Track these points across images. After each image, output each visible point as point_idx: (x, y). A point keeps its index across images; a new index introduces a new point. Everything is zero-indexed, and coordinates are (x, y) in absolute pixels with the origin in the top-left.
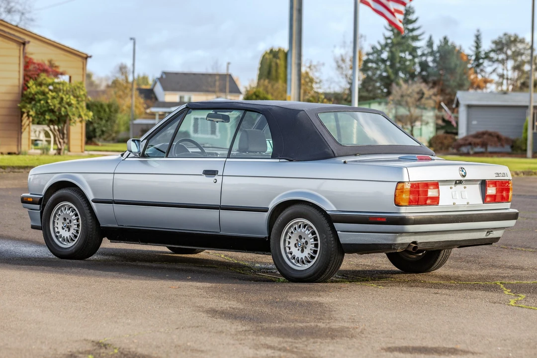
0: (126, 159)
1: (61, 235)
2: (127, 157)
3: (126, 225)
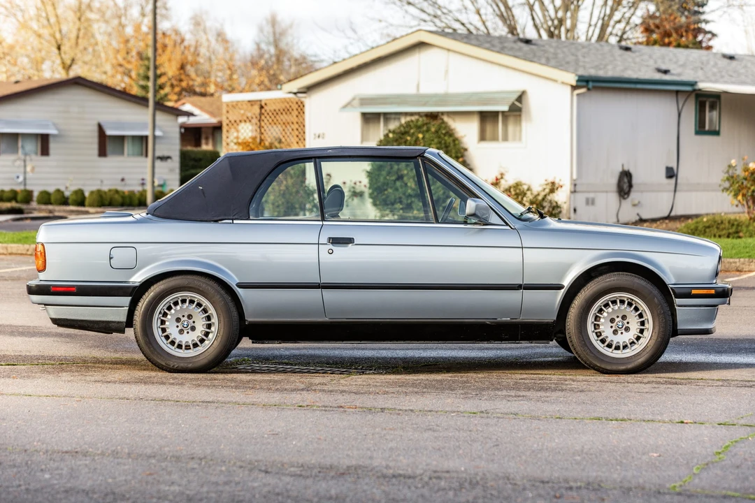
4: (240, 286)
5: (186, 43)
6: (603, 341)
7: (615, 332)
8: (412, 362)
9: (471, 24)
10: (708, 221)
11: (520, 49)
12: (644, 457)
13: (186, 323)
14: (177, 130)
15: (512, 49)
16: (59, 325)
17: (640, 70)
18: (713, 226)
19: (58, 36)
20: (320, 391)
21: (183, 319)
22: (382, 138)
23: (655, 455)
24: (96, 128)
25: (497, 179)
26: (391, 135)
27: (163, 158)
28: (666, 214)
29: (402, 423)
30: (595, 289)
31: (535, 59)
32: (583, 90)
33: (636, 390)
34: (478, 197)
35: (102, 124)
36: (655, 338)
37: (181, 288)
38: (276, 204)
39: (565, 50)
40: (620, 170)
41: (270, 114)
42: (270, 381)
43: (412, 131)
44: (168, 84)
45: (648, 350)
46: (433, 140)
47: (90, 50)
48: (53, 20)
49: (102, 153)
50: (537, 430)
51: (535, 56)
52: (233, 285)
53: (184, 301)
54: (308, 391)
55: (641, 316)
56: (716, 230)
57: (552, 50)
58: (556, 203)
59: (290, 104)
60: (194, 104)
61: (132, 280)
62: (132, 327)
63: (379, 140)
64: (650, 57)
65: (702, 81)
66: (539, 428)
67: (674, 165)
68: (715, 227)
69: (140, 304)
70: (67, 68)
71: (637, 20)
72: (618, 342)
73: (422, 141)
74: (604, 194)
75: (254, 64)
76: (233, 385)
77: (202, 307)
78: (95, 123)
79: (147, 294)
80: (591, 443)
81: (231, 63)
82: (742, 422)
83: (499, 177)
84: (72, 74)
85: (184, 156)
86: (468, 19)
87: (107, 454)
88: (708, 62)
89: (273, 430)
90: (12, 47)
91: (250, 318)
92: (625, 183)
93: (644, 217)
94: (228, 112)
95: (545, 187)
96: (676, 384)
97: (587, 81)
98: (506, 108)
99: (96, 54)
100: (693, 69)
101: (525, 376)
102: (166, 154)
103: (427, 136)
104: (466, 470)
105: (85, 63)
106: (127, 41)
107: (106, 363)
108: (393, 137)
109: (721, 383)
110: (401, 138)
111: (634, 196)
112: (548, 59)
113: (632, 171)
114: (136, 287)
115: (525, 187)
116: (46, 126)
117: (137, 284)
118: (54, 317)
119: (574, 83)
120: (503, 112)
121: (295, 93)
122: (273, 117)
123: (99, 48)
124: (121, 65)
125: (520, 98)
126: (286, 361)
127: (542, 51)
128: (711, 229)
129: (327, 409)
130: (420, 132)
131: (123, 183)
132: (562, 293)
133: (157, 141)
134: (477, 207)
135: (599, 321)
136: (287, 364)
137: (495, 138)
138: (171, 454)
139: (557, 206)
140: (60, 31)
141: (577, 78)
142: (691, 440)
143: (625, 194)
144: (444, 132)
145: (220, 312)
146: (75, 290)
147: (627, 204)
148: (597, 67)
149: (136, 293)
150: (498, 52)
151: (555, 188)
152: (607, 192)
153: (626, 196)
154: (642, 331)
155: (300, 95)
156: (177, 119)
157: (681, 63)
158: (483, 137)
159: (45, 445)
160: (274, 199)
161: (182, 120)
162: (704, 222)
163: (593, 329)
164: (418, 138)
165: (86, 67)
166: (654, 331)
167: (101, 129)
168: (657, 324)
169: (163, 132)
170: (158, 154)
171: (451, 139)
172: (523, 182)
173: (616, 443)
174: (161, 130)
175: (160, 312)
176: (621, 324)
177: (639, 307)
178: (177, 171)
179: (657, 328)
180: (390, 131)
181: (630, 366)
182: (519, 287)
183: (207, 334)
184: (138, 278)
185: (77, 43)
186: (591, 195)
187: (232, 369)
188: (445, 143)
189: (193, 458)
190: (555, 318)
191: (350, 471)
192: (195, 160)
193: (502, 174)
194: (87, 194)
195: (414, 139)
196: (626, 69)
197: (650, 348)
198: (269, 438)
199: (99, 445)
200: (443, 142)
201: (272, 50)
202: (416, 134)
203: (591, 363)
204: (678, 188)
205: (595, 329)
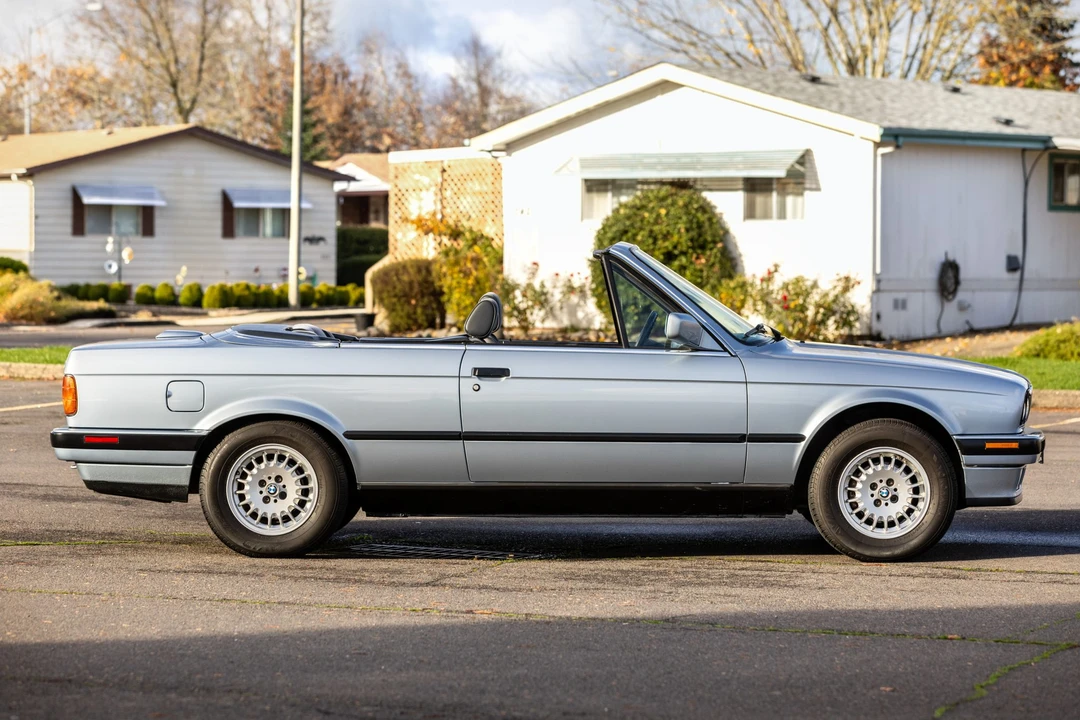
4: (350, 435)
5: (352, 79)
6: (860, 515)
7: (877, 503)
8: (596, 542)
9: (739, 54)
10: (1063, 333)
11: (803, 90)
12: (871, 693)
13: (272, 488)
14: (333, 200)
15: (792, 90)
16: (96, 490)
17: (971, 121)
18: (1069, 340)
19: (173, 69)
20: (452, 586)
21: (268, 482)
22: (610, 214)
23: (888, 689)
24: (219, 198)
25: (770, 273)
26: (622, 211)
27: (313, 240)
28: (1007, 322)
29: (547, 637)
30: (849, 442)
31: (823, 105)
32: (889, 149)
33: (898, 587)
34: (685, 312)
35: (228, 192)
36: (932, 511)
37: (266, 437)
38: (463, 305)
39: (867, 91)
40: (943, 259)
41: (456, 180)
42: (386, 570)
43: (651, 205)
44: (328, 135)
45: (922, 528)
46: (680, 218)
47: (220, 87)
48: (166, 45)
49: (228, 231)
50: (734, 649)
51: (822, 98)
52: (339, 434)
53: (270, 457)
54: (434, 586)
55: (914, 480)
56: (1074, 346)
57: (848, 92)
58: (853, 306)
59: (484, 167)
60: (359, 164)
61: (198, 426)
62: (197, 492)
63: (604, 217)
64: (988, 102)
65: (1059, 136)
66: (738, 646)
67: (1019, 254)
68: (1072, 342)
69: (209, 460)
70: (185, 113)
71: (972, 48)
72: (881, 517)
73: (665, 219)
74: (921, 294)
75: (447, 106)
76: (332, 576)
77: (296, 466)
78: (218, 190)
79: (218, 447)
80: (804, 670)
81: (415, 106)
82: (1031, 637)
83: (772, 269)
84: (193, 122)
85: (343, 237)
86: (735, 47)
87: (111, 684)
88: (1069, 108)
89: (361, 647)
90: (109, 84)
91: (363, 480)
92: (949, 278)
93: (977, 325)
94: (396, 177)
95: (835, 283)
96: (958, 577)
97: (896, 137)
98: (782, 174)
99: (226, 93)
100: (1045, 119)
101: (749, 564)
102: (318, 233)
103: (673, 211)
104: (610, 711)
105: (212, 105)
106: (270, 76)
107: (166, 541)
108: (625, 214)
109: (1021, 577)
110: (636, 215)
111: (961, 295)
112: (842, 105)
113: (960, 262)
114: (204, 436)
115: (809, 283)
116: (151, 196)
117: (205, 433)
118: (88, 478)
119: (878, 139)
120: (779, 179)
121: (490, 152)
122: (459, 185)
123: (232, 84)
124: (262, 109)
125: (805, 158)
126: (421, 539)
127: (835, 92)
128: (1067, 344)
129: (450, 614)
130: (661, 207)
131: (257, 274)
132: (801, 447)
133: (304, 216)
134: (682, 326)
135: (854, 487)
136: (421, 544)
137: (766, 216)
138: (202, 684)
139: (852, 311)
140: (177, 61)
141: (881, 131)
142: (948, 666)
143: (950, 293)
144: (695, 206)
145: (321, 473)
146: (117, 441)
147: (951, 308)
148: (909, 116)
149: (202, 446)
150: (772, 94)
151: (851, 285)
152: (923, 291)
153: (951, 297)
154: (915, 502)
155: (495, 154)
156: (332, 186)
157: (1030, 110)
158: (750, 213)
159: (29, 670)
160: (460, 298)
161: (339, 186)
162: (1057, 335)
163: (846, 498)
164: (659, 215)
165: (213, 112)
166: (933, 502)
167: (226, 201)
168: (936, 491)
169: (314, 203)
170: (305, 234)
171: (706, 216)
172: (806, 277)
173: (839, 670)
174: (310, 201)
175: (237, 471)
176: (885, 491)
177: (912, 467)
178: (333, 257)
179: (936, 497)
180: (621, 205)
181: (898, 551)
182: (741, 438)
183: (302, 504)
184: (205, 425)
185: (200, 80)
186: (901, 296)
187: (344, 551)
188: (698, 222)
189: (230, 691)
190: (793, 483)
191: (446, 713)
192: (359, 242)
193: (776, 266)
194: (206, 291)
195: (654, 216)
196: (952, 118)
197: (926, 525)
198: (349, 660)
199: (106, 669)
200: (695, 220)
201: (474, 88)
202: (656, 209)
203: (843, 546)
204: (1025, 285)
205: (849, 498)
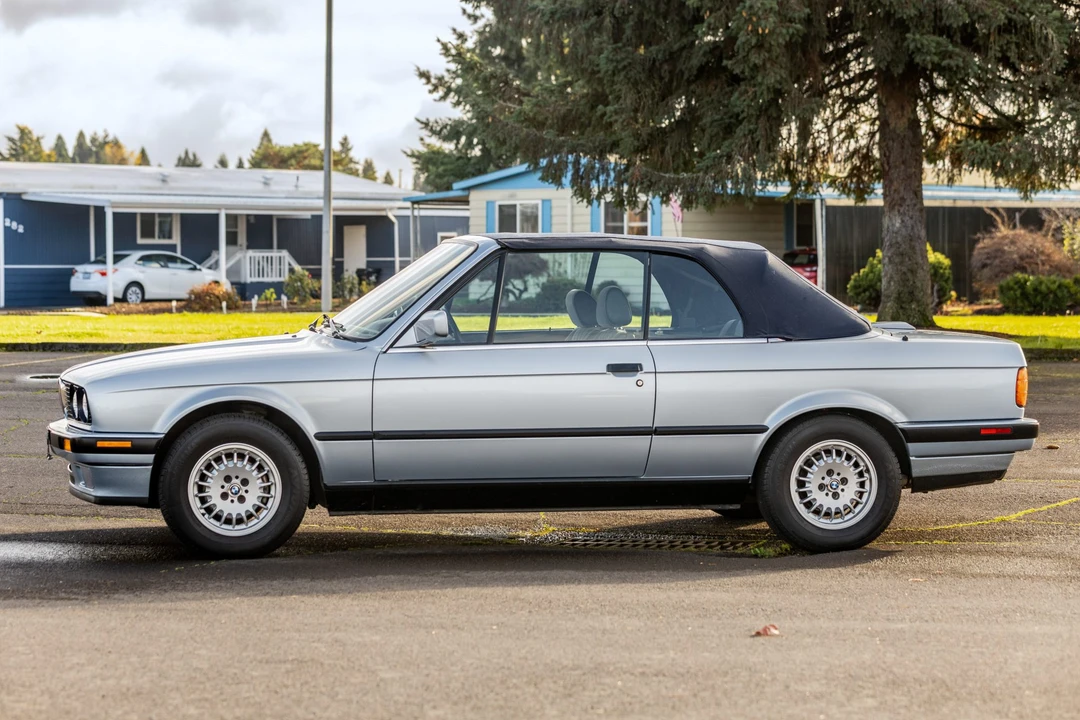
0: (390, 351)
1: (221, 511)
2: (391, 346)
3: (394, 479)
